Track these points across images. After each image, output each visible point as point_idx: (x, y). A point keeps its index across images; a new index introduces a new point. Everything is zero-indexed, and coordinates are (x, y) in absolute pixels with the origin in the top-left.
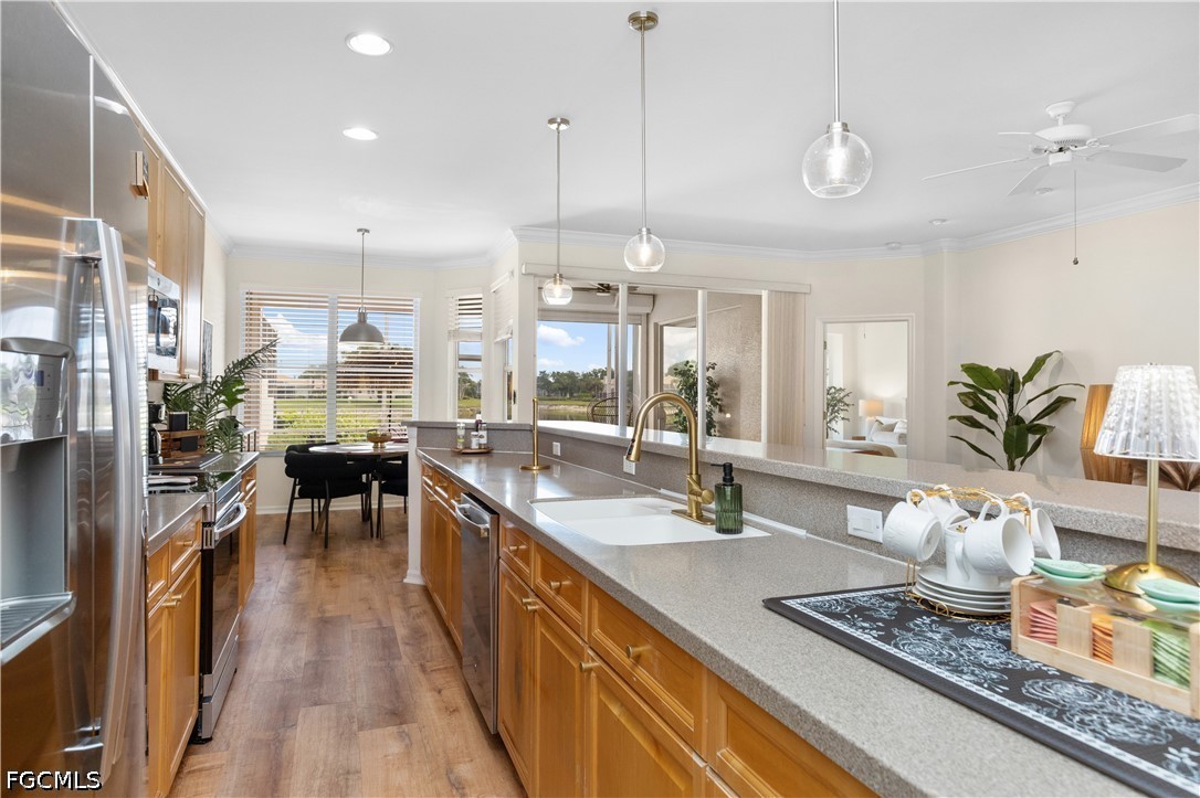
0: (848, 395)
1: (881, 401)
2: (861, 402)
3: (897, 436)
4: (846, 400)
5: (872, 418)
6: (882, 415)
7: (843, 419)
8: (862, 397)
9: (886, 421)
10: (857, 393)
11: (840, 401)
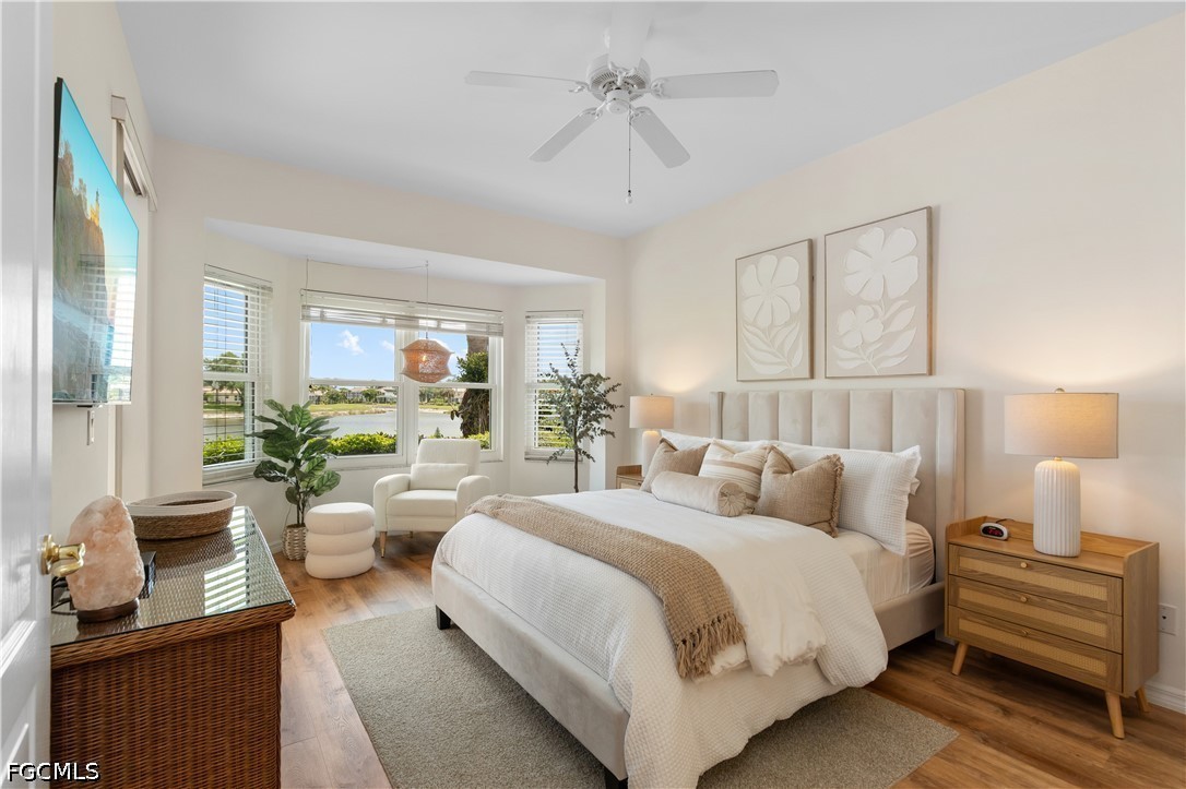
0: (613, 389)
1: (670, 399)
2: (634, 401)
3: (714, 491)
4: (611, 398)
5: (655, 432)
6: (670, 426)
7: (603, 432)
8: (637, 391)
9: (683, 441)
10: (628, 385)
11: (601, 399)
